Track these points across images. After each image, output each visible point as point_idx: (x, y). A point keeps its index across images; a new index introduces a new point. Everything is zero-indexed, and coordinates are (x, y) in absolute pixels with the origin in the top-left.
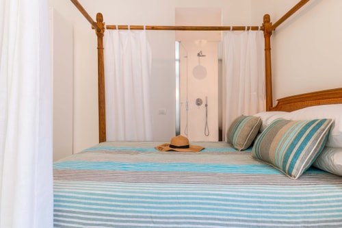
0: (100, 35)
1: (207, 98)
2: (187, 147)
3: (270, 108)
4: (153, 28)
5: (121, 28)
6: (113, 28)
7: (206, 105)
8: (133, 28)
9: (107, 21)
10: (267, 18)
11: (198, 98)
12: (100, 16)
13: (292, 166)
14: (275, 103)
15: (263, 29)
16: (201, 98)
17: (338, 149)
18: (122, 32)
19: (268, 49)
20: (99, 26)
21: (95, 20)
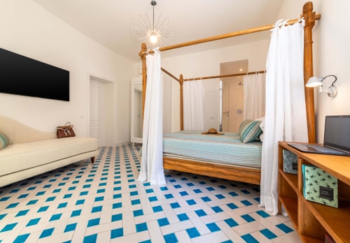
0: (181, 84)
4: (205, 78)
5: (190, 80)
6: (187, 80)
8: (195, 79)
9: (184, 78)
12: (181, 76)
18: (191, 82)
20: (181, 81)
21: (179, 78)
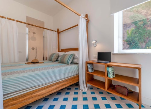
1: (36, 47)
2: (38, 62)
3: (59, 51)
7: (36, 50)
10: (58, 29)
11: (32, 47)
13: (69, 63)
14: (60, 50)
15: (57, 32)
16: (33, 47)
17: (75, 59)
19: (58, 37)
